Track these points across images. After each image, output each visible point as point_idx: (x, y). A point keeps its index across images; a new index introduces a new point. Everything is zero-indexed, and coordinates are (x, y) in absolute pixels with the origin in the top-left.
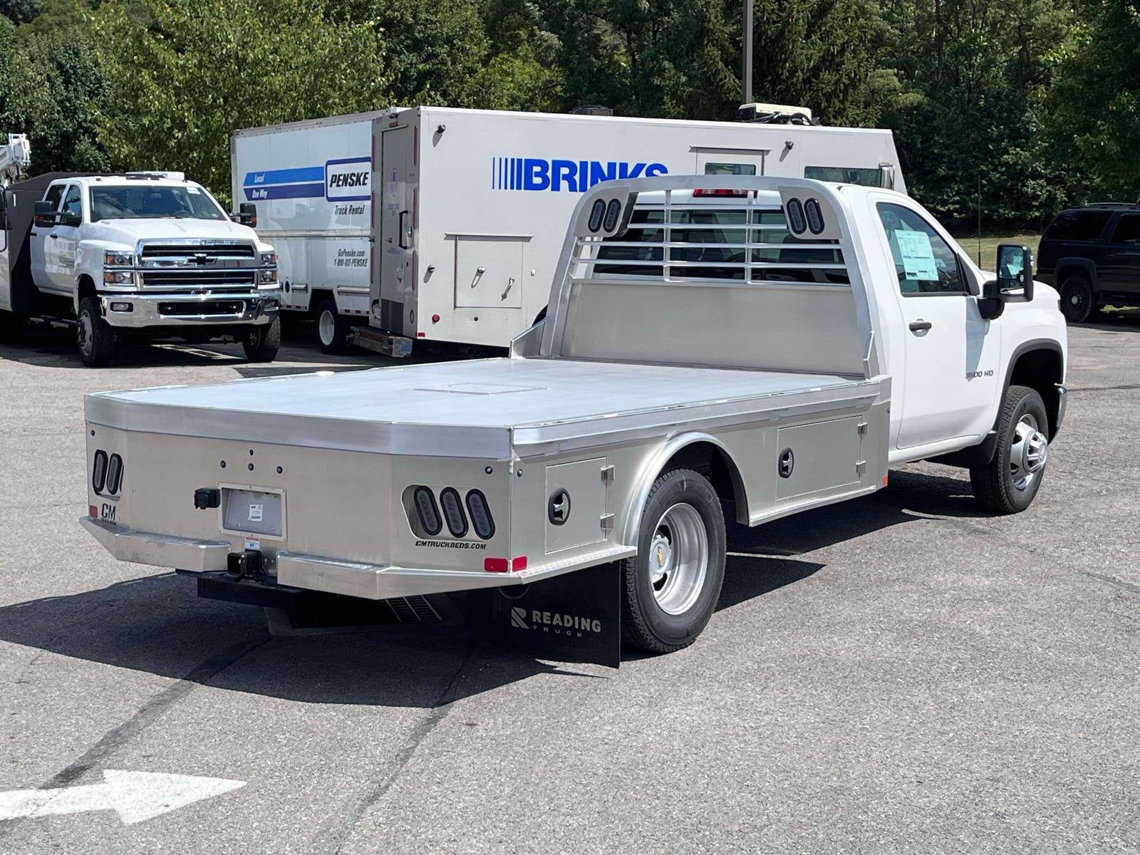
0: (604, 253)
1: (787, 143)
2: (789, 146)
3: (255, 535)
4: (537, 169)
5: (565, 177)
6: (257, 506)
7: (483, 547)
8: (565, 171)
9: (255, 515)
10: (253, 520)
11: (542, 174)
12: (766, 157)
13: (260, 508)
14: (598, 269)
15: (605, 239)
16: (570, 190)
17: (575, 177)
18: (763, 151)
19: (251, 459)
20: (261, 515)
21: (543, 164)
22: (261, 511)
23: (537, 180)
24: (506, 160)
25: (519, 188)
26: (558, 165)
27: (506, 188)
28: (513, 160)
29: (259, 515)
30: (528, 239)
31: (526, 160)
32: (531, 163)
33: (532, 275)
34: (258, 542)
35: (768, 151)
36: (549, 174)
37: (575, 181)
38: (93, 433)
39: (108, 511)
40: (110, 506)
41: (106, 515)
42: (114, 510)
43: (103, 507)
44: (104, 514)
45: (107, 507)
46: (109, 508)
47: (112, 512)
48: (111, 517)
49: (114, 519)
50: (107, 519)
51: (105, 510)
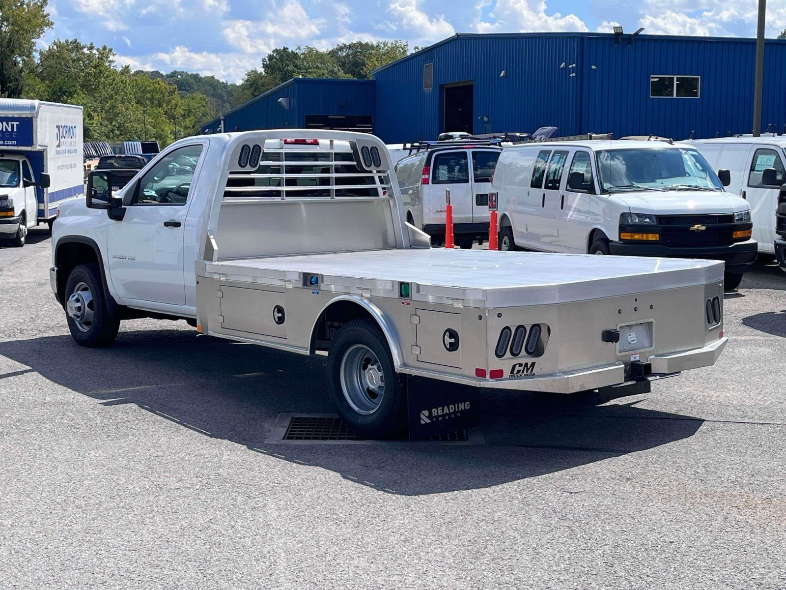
3: (637, 351)
6: (631, 334)
9: (632, 339)
19: (635, 304)
20: (635, 339)
22: (635, 336)
38: (499, 315)
39: (521, 368)
40: (526, 363)
41: (519, 371)
42: (533, 364)
43: (514, 366)
44: (515, 372)
45: (520, 365)
46: (523, 366)
47: (528, 367)
48: (528, 370)
49: (532, 371)
50: (520, 374)
51: (517, 368)
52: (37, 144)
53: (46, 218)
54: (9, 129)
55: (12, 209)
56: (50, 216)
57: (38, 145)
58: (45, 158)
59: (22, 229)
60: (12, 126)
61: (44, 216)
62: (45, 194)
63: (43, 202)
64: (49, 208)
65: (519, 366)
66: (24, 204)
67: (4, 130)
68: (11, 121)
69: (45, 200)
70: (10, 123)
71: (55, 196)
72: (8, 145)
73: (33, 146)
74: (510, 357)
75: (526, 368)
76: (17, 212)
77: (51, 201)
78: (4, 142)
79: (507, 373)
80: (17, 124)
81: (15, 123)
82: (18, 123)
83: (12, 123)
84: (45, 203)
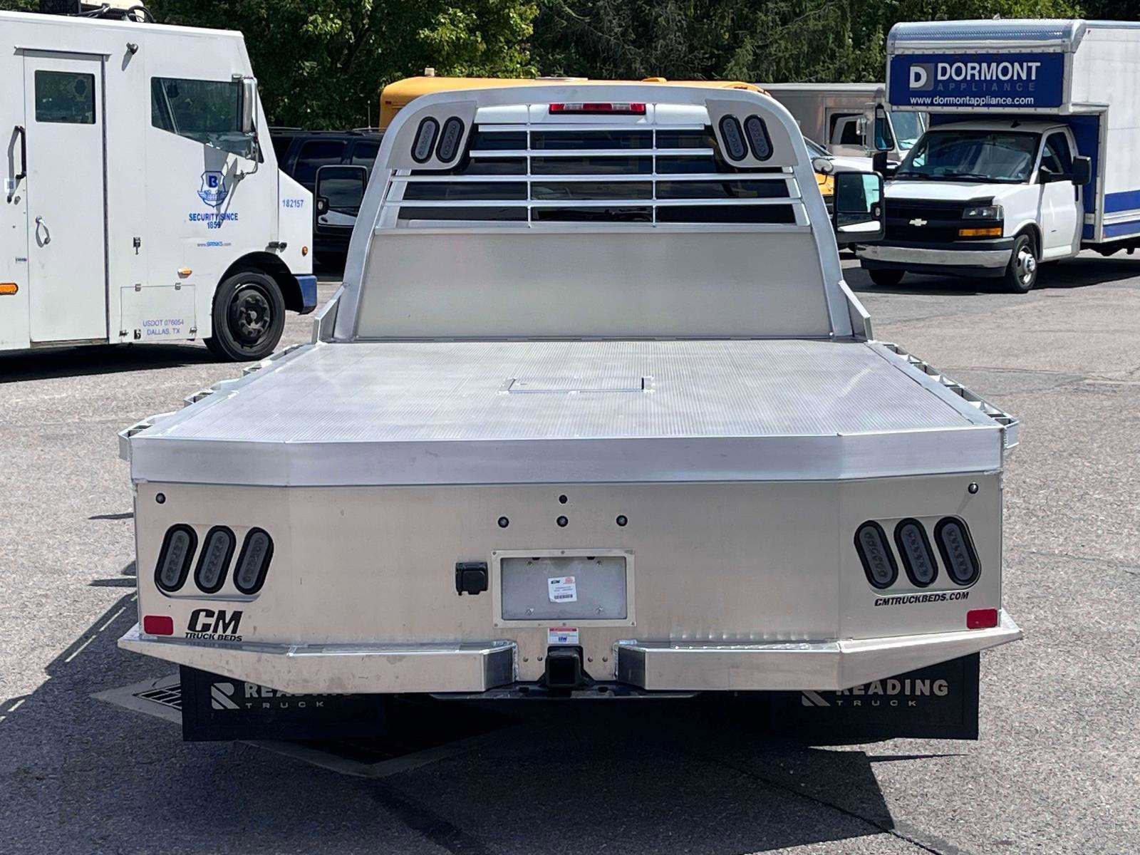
0: (413, 191)
1: (129, 46)
2: (132, 50)
3: (570, 624)
6: (563, 580)
7: (965, 595)
9: (562, 592)
10: (558, 601)
12: (106, 63)
13: (568, 581)
14: (405, 214)
15: (414, 173)
18: (102, 55)
19: (562, 509)
20: (574, 592)
22: (573, 586)
29: (569, 593)
34: (574, 633)
35: (108, 56)
38: (161, 499)
39: (212, 621)
40: (220, 612)
41: (206, 627)
42: (237, 616)
43: (195, 615)
44: (199, 627)
45: (210, 614)
46: (216, 616)
47: (227, 621)
48: (225, 628)
49: (234, 631)
50: (208, 633)
51: (202, 619)
52: (1068, 102)
53: (1096, 241)
54: (1024, 77)
55: (1000, 224)
56: (1104, 237)
57: (1070, 105)
58: (1101, 129)
59: (1024, 260)
60: (1029, 69)
61: (1092, 237)
62: (1098, 196)
63: (1093, 211)
64: (1106, 223)
65: (207, 616)
66: (1035, 213)
67: (1015, 78)
68: (1027, 62)
69: (1097, 207)
70: (1025, 64)
71: (1119, 202)
72: (1020, 106)
73: (1062, 106)
74: (194, 594)
75: (221, 621)
76: (1010, 230)
77: (1108, 210)
78: (1013, 101)
79: (180, 628)
80: (1037, 67)
81: (1034, 65)
82: (1039, 64)
83: (1030, 64)
84: (1097, 212)
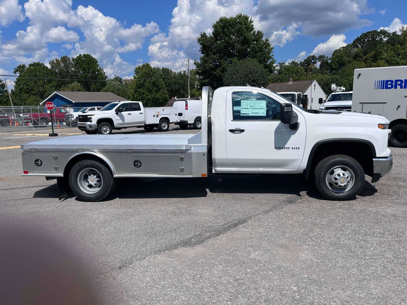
4: (390, 83)
5: (399, 84)
8: (399, 83)
11: (391, 84)
16: (400, 88)
17: (402, 84)
21: (392, 81)
23: (389, 86)
24: (379, 81)
25: (383, 88)
26: (396, 81)
27: (379, 89)
28: (382, 81)
30: (386, 103)
31: (386, 80)
32: (387, 81)
33: (386, 113)
36: (394, 84)
37: (402, 86)
